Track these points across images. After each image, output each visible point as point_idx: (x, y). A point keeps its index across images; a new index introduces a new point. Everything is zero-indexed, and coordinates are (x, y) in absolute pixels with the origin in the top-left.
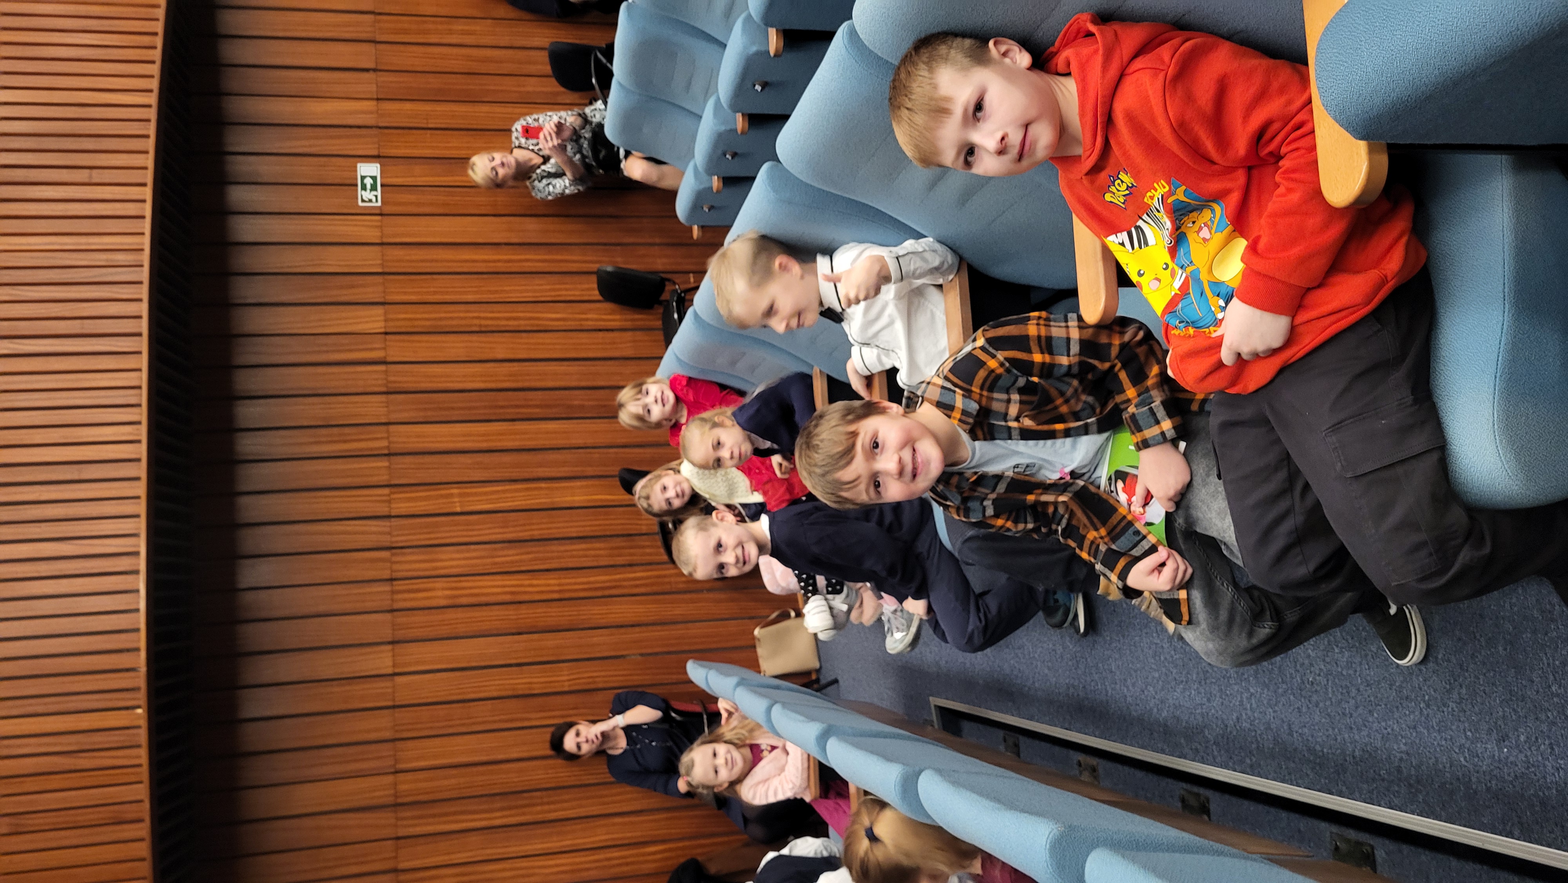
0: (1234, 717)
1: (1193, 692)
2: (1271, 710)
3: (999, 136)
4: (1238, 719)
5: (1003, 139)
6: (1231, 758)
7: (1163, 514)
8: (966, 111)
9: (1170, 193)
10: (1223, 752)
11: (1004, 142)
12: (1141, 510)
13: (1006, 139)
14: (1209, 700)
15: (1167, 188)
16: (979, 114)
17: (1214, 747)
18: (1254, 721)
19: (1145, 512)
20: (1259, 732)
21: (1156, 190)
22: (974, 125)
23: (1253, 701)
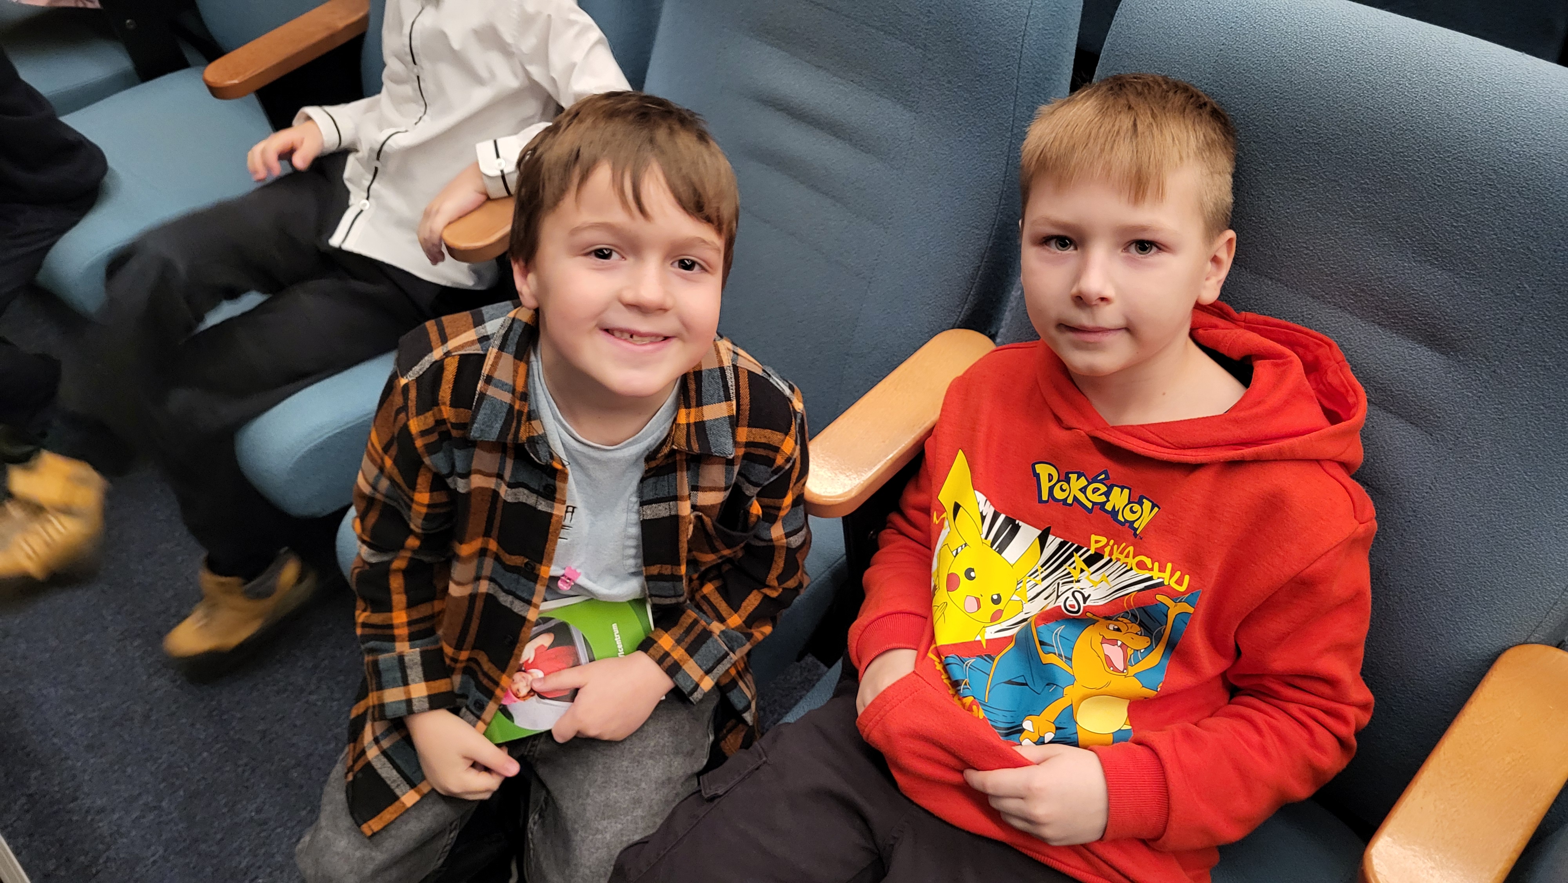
0: (99, 802)
1: (79, 716)
2: (161, 852)
3: (1109, 292)
4: (102, 810)
5: (1103, 299)
6: (31, 835)
7: (542, 728)
8: (1144, 229)
9: (1175, 596)
10: (28, 816)
11: (1099, 302)
12: (524, 692)
13: (1103, 304)
14: (90, 748)
15: (1182, 589)
16: (1133, 248)
17: (23, 800)
18: (122, 835)
19: (524, 698)
20: (112, 853)
21: (1162, 569)
22: (1118, 245)
23: (151, 816)
